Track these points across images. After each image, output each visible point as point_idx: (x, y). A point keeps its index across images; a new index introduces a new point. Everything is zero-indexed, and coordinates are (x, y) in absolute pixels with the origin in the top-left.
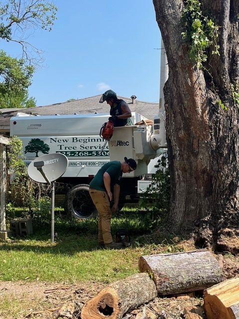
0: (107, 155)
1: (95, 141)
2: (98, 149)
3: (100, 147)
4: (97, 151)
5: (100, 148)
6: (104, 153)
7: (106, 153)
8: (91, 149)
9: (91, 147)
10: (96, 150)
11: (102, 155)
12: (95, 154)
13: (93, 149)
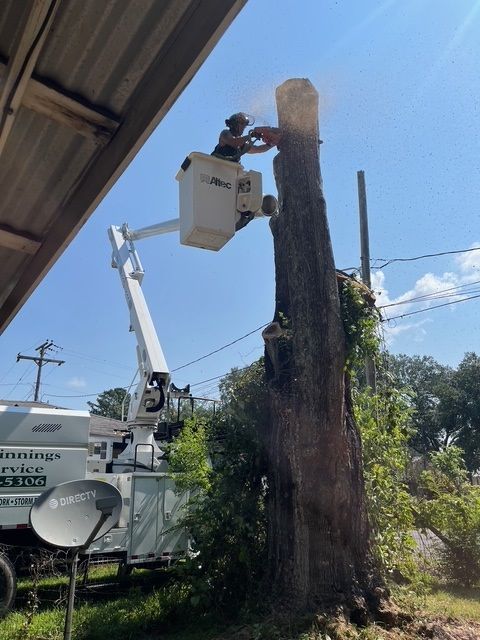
0: (34, 485)
1: (14, 457)
2: (18, 473)
3: (23, 469)
4: (15, 477)
5: (22, 471)
6: (30, 481)
7: (33, 480)
8: (3, 471)
9: (4, 469)
10: (14, 475)
11: (24, 485)
12: (11, 483)
13: (8, 473)
